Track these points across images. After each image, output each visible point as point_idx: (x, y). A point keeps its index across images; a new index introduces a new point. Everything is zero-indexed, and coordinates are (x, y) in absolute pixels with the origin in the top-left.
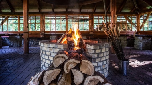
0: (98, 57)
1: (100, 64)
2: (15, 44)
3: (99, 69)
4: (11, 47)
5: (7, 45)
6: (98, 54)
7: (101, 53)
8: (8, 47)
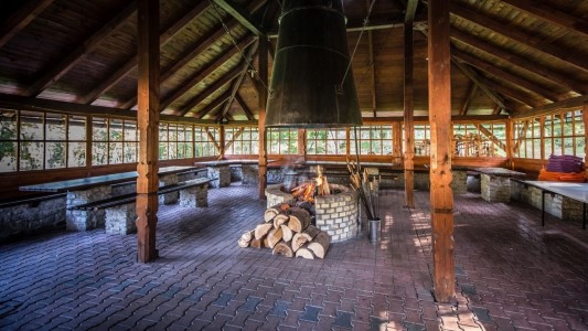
0: (325, 213)
1: (329, 222)
2: (251, 179)
3: (327, 228)
4: (245, 184)
5: (239, 180)
6: (325, 209)
7: (330, 208)
8: (240, 183)
